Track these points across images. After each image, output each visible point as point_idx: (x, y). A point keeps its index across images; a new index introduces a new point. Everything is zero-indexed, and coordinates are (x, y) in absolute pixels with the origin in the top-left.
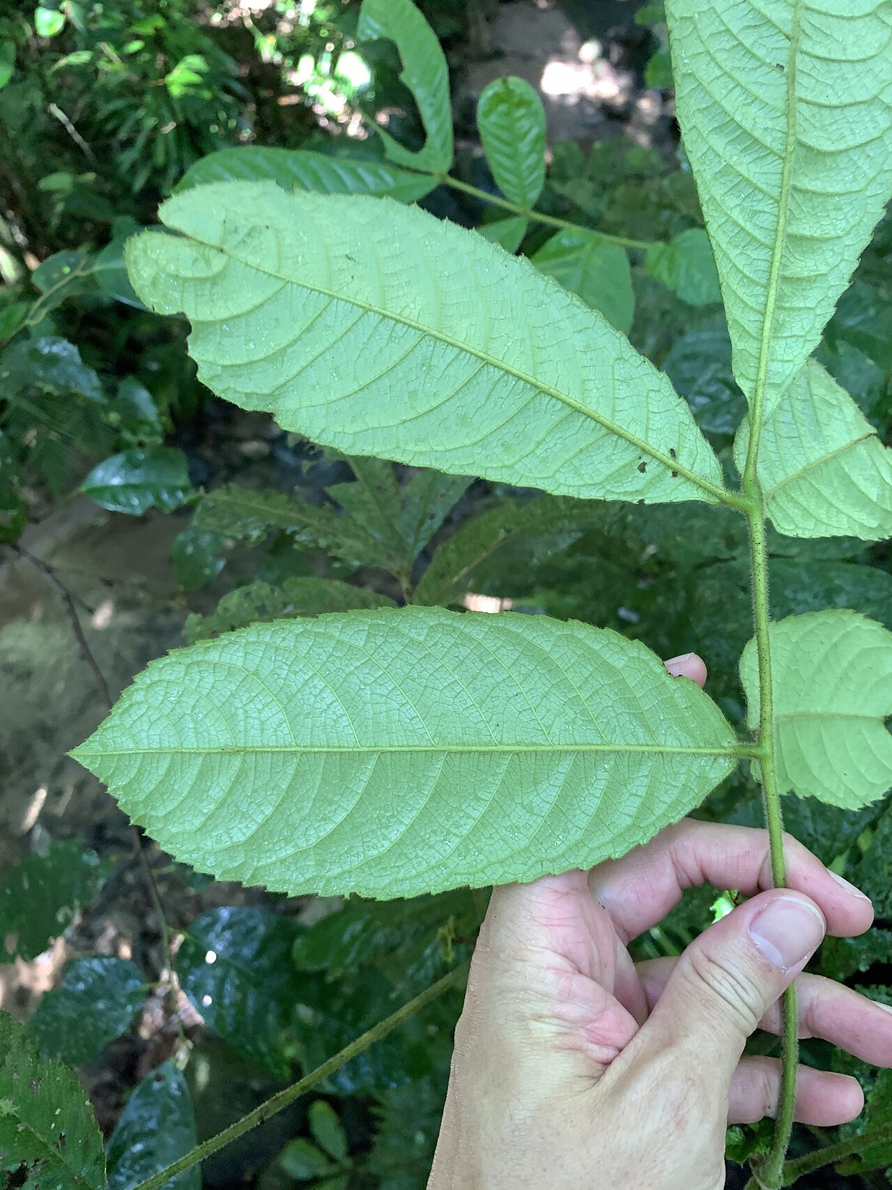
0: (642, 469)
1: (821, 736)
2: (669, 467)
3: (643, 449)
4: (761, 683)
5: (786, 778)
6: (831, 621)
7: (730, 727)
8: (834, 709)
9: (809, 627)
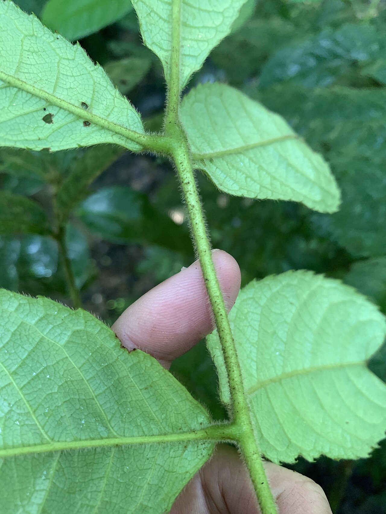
0: (48, 119)
1: (315, 393)
2: (79, 117)
3: (47, 100)
4: (222, 344)
5: (290, 444)
6: (295, 282)
7: (200, 405)
8: (320, 362)
9: (275, 290)
